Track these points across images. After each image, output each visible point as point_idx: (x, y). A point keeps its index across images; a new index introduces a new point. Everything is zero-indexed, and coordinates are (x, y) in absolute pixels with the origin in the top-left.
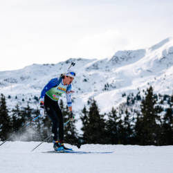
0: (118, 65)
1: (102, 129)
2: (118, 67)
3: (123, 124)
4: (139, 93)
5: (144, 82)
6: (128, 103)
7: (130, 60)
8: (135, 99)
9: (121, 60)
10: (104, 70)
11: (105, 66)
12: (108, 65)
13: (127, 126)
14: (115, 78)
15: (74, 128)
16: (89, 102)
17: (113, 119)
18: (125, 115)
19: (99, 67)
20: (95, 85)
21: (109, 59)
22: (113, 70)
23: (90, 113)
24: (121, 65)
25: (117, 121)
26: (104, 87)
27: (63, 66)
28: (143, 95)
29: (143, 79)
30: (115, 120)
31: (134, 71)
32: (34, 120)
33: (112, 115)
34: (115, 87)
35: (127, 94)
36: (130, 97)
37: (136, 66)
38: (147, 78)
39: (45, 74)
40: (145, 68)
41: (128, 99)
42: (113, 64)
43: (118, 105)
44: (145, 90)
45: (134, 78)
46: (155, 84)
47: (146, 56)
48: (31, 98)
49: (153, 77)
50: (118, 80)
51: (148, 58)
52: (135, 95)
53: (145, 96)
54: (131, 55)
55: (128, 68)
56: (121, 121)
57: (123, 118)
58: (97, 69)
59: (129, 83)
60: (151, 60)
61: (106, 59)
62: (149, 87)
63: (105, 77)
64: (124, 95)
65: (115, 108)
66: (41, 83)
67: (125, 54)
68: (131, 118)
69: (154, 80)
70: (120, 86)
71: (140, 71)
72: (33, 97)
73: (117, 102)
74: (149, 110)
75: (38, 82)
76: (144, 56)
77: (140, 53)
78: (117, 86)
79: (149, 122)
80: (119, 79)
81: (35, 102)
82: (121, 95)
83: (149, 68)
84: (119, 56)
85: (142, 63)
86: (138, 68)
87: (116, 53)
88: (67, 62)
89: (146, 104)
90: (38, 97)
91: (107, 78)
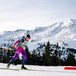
1: (30, 57)
3: (38, 55)
6: (40, 47)
7: (41, 31)
8: (43, 46)
11: (32, 33)
14: (35, 37)
15: (19, 57)
16: (25, 47)
17: (34, 54)
18: (39, 52)
22: (35, 34)
24: (38, 33)
25: (36, 54)
26: (31, 41)
28: (46, 44)
29: (46, 38)
30: (35, 54)
32: (4, 53)
34: (35, 41)
35: (40, 44)
37: (44, 33)
38: (48, 38)
39: (9, 35)
40: (47, 34)
41: (40, 46)
42: (35, 32)
43: (36, 48)
44: (47, 43)
45: (43, 38)
49: (50, 37)
50: (37, 38)
52: (43, 44)
54: (42, 29)
55: (41, 34)
56: (37, 54)
57: (38, 53)
58: (29, 34)
59: (41, 40)
60: (50, 31)
61: (33, 30)
62: (48, 41)
64: (39, 44)
65: (35, 49)
66: (7, 38)
67: (40, 28)
68: (41, 53)
69: (50, 39)
71: (45, 35)
72: (4, 44)
73: (36, 47)
74: (48, 51)
77: (45, 28)
78: (36, 41)
79: (48, 55)
81: (4, 46)
83: (48, 34)
84: (38, 29)
85: (46, 32)
86: (44, 34)
87: (36, 28)
88: (17, 31)
89: (47, 48)
90: (6, 44)
91: (32, 37)
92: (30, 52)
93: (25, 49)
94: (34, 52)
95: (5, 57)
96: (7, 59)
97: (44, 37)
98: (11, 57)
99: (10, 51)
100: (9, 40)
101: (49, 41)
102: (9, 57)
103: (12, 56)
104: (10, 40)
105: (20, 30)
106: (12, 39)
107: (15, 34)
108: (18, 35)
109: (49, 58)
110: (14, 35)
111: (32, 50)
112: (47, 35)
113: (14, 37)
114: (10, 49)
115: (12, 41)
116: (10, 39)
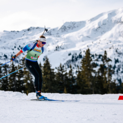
0: (66, 32)
1: (53, 80)
2: (66, 33)
3: (68, 75)
4: (81, 53)
5: (84, 45)
6: (73, 60)
7: (74, 29)
8: (78, 57)
9: (68, 28)
10: (56, 36)
11: (56, 33)
12: (59, 32)
13: (71, 77)
14: (63, 41)
15: (32, 78)
16: (44, 59)
17: (61, 72)
18: (70, 69)
19: (52, 33)
20: (49, 47)
21: (59, 28)
22: (62, 36)
23: (44, 67)
24: (68, 32)
25: (64, 73)
26: (55, 48)
27: (25, 33)
28: (83, 54)
29: (84, 43)
31: (77, 37)
32: (3, 72)
33: (60, 69)
34: (63, 49)
35: (72, 54)
36: (74, 56)
37: (79, 33)
38: (86, 42)
39: (12, 38)
40: (85, 35)
41: (73, 57)
42: (62, 31)
43: (65, 62)
44: (86, 51)
45: (77, 42)
46: (92, 47)
47: (86, 26)
48: (2, 56)
49: (91, 41)
50: (66, 44)
51: (88, 27)
52: (78, 54)
53: (85, 55)
54: (76, 25)
55: (73, 35)
56: (66, 74)
57: (68, 71)
58: (51, 35)
59: (74, 46)
60: (90, 29)
61: (57, 28)
62: (87, 48)
63: (56, 41)
64: (70, 54)
65: (63, 64)
66: (9, 45)
67: (71, 24)
68: (74, 71)
69: (91, 43)
70: (67, 48)
71: (81, 37)
72: (3, 55)
73: (64, 59)
74: (87, 66)
75: (7, 44)
76: (84, 26)
77: (82, 24)
78: (65, 48)
79: (87, 74)
80: (66, 42)
81: (5, 59)
82: (68, 54)
83: (88, 35)
84: (67, 26)
85: (83, 31)
87: (64, 24)
88: (29, 30)
89: (85, 61)
90: (7, 55)
91: (58, 42)
92: (53, 70)
93: (44, 64)
94: (62, 70)
95: (7, 79)
96: (10, 83)
97: (79, 41)
98: (17, 79)
99: (16, 67)
100: (13, 47)
101: (90, 49)
102: (14, 79)
103: (20, 77)
104: (15, 47)
105: (34, 28)
106: (18, 46)
107: (25, 37)
108: (30, 37)
109: (90, 81)
110: (23, 37)
111: (58, 65)
112: (84, 37)
113: (24, 42)
114: (16, 65)
115: (18, 49)
116: (14, 45)
